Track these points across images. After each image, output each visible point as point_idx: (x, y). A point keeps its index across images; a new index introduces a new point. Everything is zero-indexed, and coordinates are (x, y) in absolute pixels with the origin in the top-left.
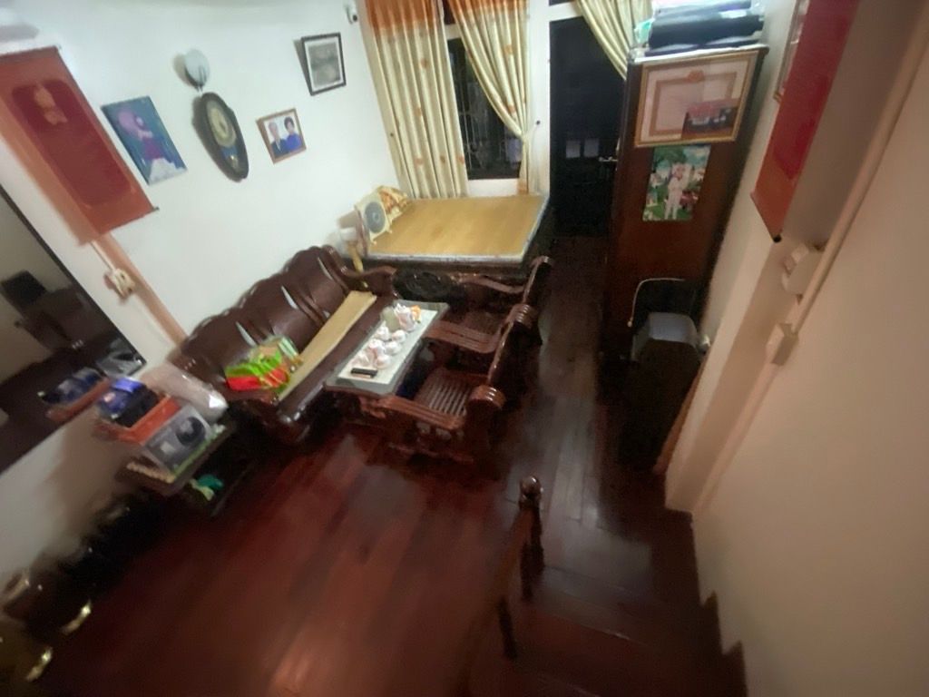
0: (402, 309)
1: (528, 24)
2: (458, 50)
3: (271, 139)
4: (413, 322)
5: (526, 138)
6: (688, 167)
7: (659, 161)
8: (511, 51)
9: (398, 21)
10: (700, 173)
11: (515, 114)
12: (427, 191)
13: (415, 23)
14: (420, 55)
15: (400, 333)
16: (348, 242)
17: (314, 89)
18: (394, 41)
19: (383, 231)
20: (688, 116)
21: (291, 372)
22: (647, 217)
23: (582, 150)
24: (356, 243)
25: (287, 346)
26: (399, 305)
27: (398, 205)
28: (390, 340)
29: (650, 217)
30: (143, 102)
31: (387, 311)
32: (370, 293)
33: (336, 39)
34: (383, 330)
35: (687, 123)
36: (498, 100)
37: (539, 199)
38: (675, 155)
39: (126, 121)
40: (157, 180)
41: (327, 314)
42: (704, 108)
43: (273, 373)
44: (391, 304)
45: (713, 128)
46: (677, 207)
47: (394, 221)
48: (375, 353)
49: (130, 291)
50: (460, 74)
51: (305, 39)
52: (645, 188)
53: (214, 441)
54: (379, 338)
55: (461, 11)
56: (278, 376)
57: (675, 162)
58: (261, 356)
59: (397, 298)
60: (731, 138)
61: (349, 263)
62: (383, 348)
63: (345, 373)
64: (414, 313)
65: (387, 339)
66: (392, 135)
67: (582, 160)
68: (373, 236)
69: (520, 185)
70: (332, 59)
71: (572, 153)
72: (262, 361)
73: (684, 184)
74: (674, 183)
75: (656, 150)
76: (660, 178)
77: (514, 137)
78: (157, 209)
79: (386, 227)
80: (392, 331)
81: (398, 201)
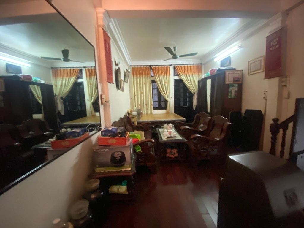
6: (235, 88)
7: (230, 87)
10: (237, 89)
13: (144, 75)
17: (125, 80)
18: (138, 78)
29: (229, 97)
33: (129, 73)
35: (234, 80)
36: (163, 92)
38: (233, 86)
42: (236, 78)
45: (237, 81)
46: (234, 95)
48: (170, 133)
52: (228, 92)
60: (240, 83)
69: (167, 111)
73: (235, 91)
74: (233, 91)
75: (229, 84)
76: (230, 90)
78: (114, 84)
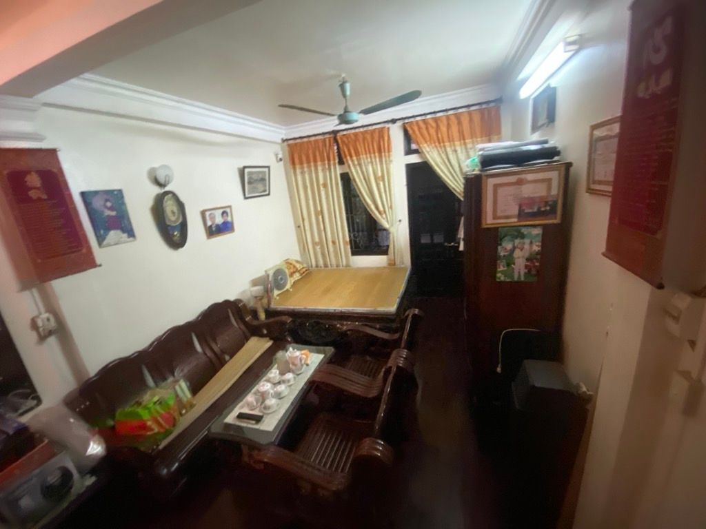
0: (294, 353)
1: (391, 165)
2: (346, 179)
3: (209, 223)
4: (302, 365)
5: (392, 230)
6: (527, 241)
7: (504, 237)
8: (381, 179)
9: (308, 162)
10: (537, 246)
11: (384, 216)
12: (321, 263)
13: (319, 163)
14: (321, 181)
15: (289, 376)
16: (256, 297)
17: (247, 196)
18: (305, 172)
19: (285, 289)
20: (520, 206)
21: (181, 415)
22: (499, 278)
23: (432, 240)
24: (262, 298)
25: (183, 387)
26: (291, 349)
27: (299, 271)
28: (279, 383)
29: (502, 279)
30: (116, 193)
31: (280, 354)
32: (268, 338)
33: (266, 170)
34: (274, 373)
35: (521, 211)
36: (373, 207)
37: (404, 269)
38: (516, 234)
39: (97, 203)
40: (109, 245)
41: (227, 357)
42: (531, 201)
43: (162, 416)
44: (285, 349)
46: (523, 271)
47: (294, 283)
48: (263, 396)
49: (50, 333)
50: (347, 192)
51: (245, 167)
52: (494, 258)
53: (80, 496)
54: (268, 381)
55: (348, 158)
56: (167, 420)
57: (516, 238)
58: (156, 399)
59: (290, 343)
60: (557, 221)
61: (254, 313)
62: (272, 391)
63: (230, 419)
64: (304, 356)
65: (277, 381)
66: (299, 227)
67: (433, 245)
68: (276, 292)
69: (389, 260)
70: (263, 180)
71: (425, 240)
72: (155, 403)
73: (526, 254)
74: (517, 253)
75: (500, 229)
76: (506, 249)
77: (385, 230)
78: (100, 266)
79: (288, 286)
80: (282, 373)
81: (299, 269)
